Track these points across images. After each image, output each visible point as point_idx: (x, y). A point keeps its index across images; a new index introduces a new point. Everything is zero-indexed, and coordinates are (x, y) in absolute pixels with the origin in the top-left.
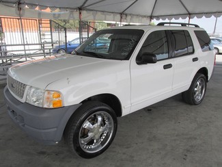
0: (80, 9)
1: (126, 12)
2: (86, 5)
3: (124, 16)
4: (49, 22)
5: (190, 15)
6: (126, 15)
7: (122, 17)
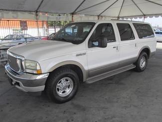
0: (73, 14)
1: (102, 15)
3: (100, 18)
5: (145, 16)
6: (102, 17)
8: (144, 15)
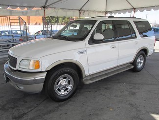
0: (44, 7)
1: (83, 9)
2: (48, 4)
4: (18, 18)
6: (84, 11)
7: (80, 13)
8: (134, 9)
